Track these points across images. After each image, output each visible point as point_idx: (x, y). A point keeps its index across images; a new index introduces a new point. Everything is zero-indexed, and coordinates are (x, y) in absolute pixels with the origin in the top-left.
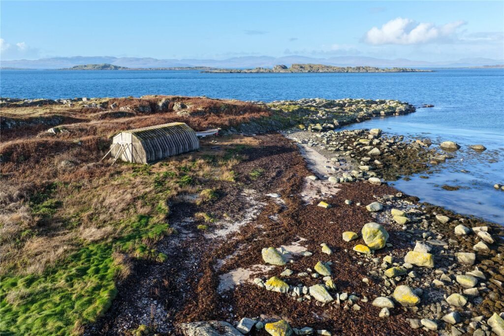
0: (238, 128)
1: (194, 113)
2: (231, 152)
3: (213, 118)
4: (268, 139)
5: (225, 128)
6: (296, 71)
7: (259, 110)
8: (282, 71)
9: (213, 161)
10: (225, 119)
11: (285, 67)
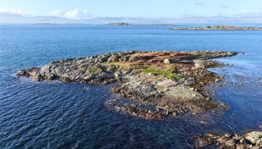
0: (183, 59)
1: (175, 55)
2: (181, 63)
3: (178, 56)
4: (189, 61)
5: (180, 59)
6: (215, 29)
7: (188, 55)
8: (208, 29)
9: (179, 64)
10: (181, 57)
11: (209, 27)
